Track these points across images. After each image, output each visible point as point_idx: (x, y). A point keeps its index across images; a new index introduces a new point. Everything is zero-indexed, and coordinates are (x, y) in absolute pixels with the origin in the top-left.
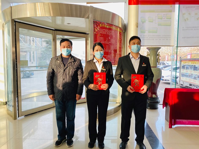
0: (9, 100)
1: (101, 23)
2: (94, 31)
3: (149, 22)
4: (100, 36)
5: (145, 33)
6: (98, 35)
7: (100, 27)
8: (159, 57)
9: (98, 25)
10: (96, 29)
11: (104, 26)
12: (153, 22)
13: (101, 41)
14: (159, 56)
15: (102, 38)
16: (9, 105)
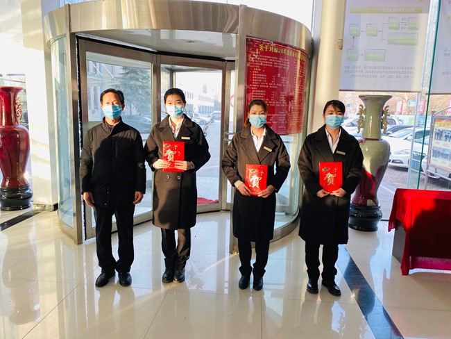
0: (64, 199)
3: (368, 35)
4: (260, 72)
5: (357, 60)
6: (256, 70)
7: (259, 51)
8: (385, 118)
9: (256, 48)
10: (252, 56)
11: (268, 50)
13: (261, 82)
14: (386, 115)
15: (263, 76)
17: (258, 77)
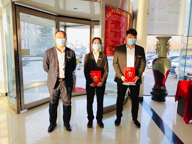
0: (10, 90)
1: (113, 8)
2: (106, 17)
3: (159, 9)
4: (112, 23)
5: (154, 21)
6: (110, 22)
7: (111, 12)
8: (169, 48)
9: (110, 11)
10: (108, 15)
11: (116, 12)
12: (163, 9)
13: (112, 28)
14: (169, 46)
15: (113, 25)
16: (10, 96)
17: (111, 26)
